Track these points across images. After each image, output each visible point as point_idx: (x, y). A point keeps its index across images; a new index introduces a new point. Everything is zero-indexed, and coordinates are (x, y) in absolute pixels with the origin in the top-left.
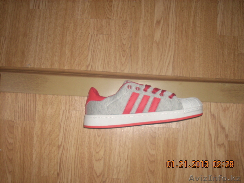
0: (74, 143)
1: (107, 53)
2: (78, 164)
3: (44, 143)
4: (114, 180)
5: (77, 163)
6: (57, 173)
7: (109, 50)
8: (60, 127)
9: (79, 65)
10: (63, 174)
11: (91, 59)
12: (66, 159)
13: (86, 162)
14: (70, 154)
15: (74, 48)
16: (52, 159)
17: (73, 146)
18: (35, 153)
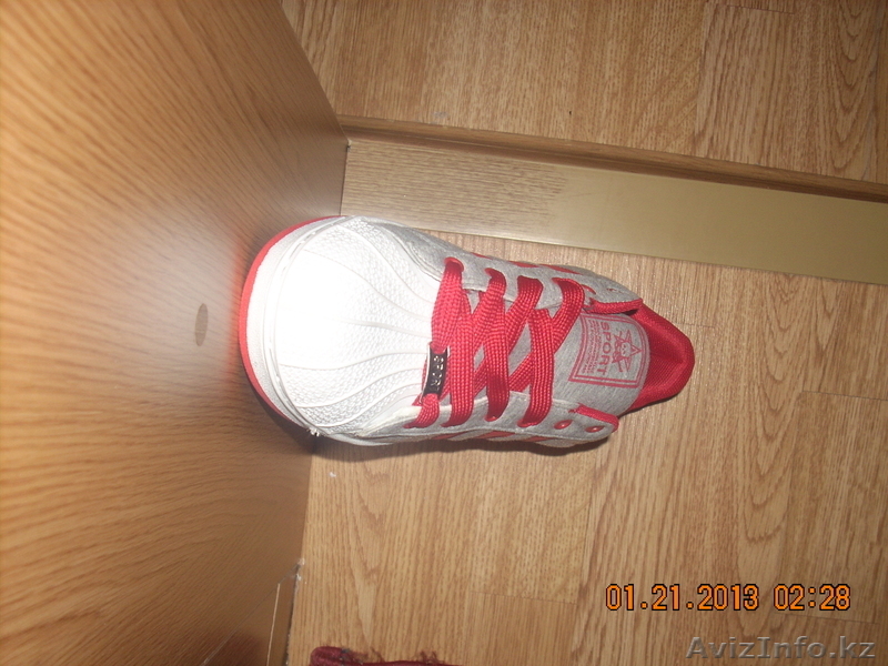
0: (663, 464)
1: (779, 89)
2: (673, 552)
4: (816, 624)
5: (669, 549)
6: (581, 585)
7: (789, 77)
9: (658, 133)
11: (709, 112)
13: (708, 544)
14: (642, 506)
15: (638, 57)
16: (561, 528)
17: (655, 473)
18: (488, 495)
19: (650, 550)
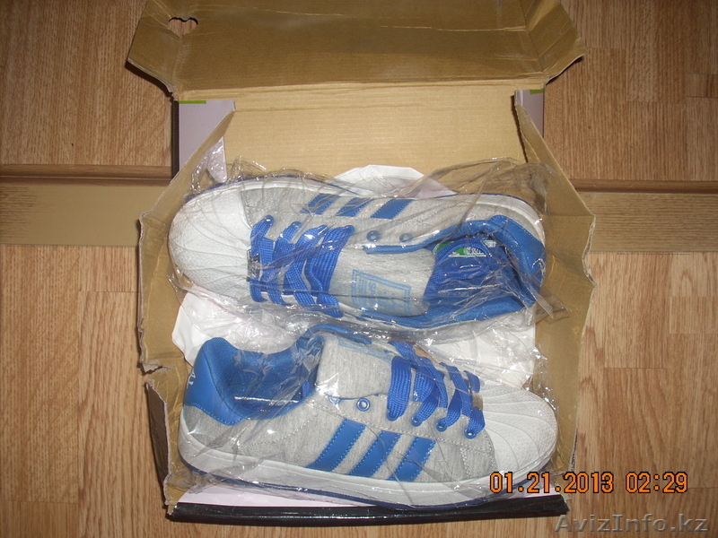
0: (127, 396)
3: (32, 398)
5: (139, 458)
6: (79, 490)
8: (81, 346)
9: (137, 152)
10: (96, 493)
12: (105, 445)
14: (116, 429)
15: (119, 98)
16: (60, 449)
17: (122, 403)
18: (5, 429)
19: (125, 461)
